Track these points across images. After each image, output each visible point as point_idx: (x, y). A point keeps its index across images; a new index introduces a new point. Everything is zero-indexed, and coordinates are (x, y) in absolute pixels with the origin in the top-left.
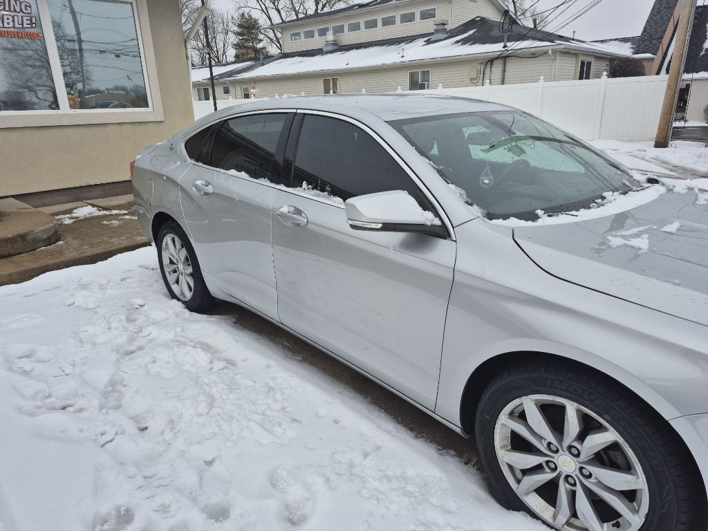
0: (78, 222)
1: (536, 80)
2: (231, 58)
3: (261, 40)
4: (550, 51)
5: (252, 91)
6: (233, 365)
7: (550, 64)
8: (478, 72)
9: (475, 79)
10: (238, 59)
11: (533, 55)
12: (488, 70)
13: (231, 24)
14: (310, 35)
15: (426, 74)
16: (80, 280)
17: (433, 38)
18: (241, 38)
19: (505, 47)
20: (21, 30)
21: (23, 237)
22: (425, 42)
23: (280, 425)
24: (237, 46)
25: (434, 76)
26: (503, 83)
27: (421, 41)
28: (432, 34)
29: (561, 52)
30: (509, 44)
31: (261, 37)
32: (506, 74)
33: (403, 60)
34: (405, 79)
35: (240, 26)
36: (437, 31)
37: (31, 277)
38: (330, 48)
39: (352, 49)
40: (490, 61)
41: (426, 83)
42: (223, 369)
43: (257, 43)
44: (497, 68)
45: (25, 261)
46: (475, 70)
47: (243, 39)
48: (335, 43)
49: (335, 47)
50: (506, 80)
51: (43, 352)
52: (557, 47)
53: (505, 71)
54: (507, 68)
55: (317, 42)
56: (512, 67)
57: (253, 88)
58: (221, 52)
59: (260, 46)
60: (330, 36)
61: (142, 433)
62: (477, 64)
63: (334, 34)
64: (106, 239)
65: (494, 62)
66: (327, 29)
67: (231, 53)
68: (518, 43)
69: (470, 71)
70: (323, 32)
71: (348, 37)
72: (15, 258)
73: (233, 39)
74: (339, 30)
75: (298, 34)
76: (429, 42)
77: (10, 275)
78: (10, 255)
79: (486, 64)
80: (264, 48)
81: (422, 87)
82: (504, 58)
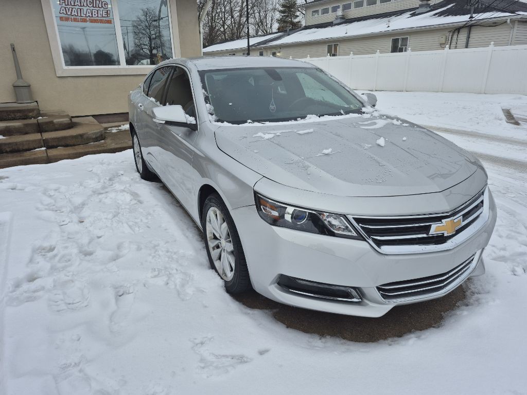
0: (121, 132)
1: (487, 45)
2: (275, 30)
3: (297, 16)
4: (509, 21)
5: (278, 54)
6: (141, 203)
7: (509, 32)
8: (446, 39)
9: (444, 44)
10: (279, 30)
11: (494, 24)
12: (455, 36)
13: (277, 5)
14: (325, 11)
15: (405, 40)
16: (103, 161)
17: (417, 11)
18: (283, 15)
19: (471, 17)
20: (101, 18)
21: (81, 136)
22: (410, 15)
23: (139, 227)
24: (279, 21)
25: (411, 41)
26: (467, 47)
27: (408, 14)
28: (418, 8)
29: (519, 21)
30: (474, 15)
31: (298, 13)
32: (470, 39)
33: (388, 29)
34: (389, 44)
35: (283, 6)
36: (421, 6)
37: (79, 157)
38: (339, 21)
39: (354, 21)
40: (457, 29)
41: (404, 47)
42: (135, 204)
43: (295, 18)
44: (463, 36)
45: (80, 149)
46: (444, 37)
47: (284, 16)
48: (343, 17)
49: (343, 20)
50: (469, 45)
51: (63, 188)
52: (516, 17)
53: (469, 37)
54: (471, 35)
55: (330, 17)
56: (476, 34)
57: (279, 52)
58: (269, 26)
59: (296, 20)
60: (340, 13)
61: (80, 224)
62: (447, 32)
63: (343, 10)
64: (126, 141)
65: (461, 30)
66: (338, 7)
67: (276, 26)
68: (481, 14)
69: (440, 38)
70: (335, 9)
71: (354, 12)
72: (76, 147)
73: (278, 15)
74: (347, 7)
75: (317, 12)
76: (413, 15)
77: (69, 154)
78: (74, 145)
79: (454, 32)
80: (299, 22)
81: (401, 50)
82: (469, 27)
